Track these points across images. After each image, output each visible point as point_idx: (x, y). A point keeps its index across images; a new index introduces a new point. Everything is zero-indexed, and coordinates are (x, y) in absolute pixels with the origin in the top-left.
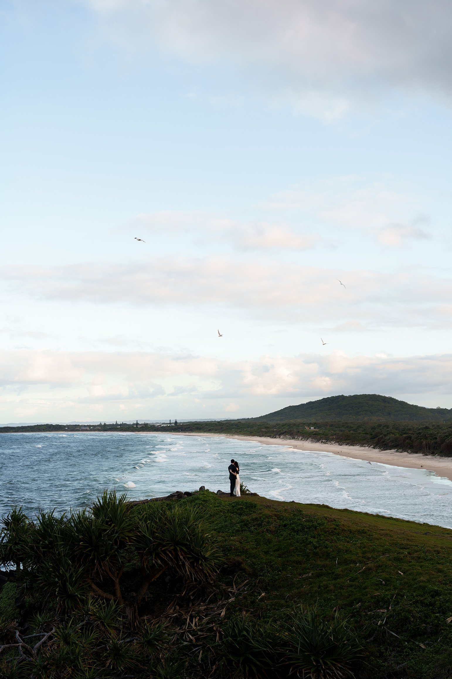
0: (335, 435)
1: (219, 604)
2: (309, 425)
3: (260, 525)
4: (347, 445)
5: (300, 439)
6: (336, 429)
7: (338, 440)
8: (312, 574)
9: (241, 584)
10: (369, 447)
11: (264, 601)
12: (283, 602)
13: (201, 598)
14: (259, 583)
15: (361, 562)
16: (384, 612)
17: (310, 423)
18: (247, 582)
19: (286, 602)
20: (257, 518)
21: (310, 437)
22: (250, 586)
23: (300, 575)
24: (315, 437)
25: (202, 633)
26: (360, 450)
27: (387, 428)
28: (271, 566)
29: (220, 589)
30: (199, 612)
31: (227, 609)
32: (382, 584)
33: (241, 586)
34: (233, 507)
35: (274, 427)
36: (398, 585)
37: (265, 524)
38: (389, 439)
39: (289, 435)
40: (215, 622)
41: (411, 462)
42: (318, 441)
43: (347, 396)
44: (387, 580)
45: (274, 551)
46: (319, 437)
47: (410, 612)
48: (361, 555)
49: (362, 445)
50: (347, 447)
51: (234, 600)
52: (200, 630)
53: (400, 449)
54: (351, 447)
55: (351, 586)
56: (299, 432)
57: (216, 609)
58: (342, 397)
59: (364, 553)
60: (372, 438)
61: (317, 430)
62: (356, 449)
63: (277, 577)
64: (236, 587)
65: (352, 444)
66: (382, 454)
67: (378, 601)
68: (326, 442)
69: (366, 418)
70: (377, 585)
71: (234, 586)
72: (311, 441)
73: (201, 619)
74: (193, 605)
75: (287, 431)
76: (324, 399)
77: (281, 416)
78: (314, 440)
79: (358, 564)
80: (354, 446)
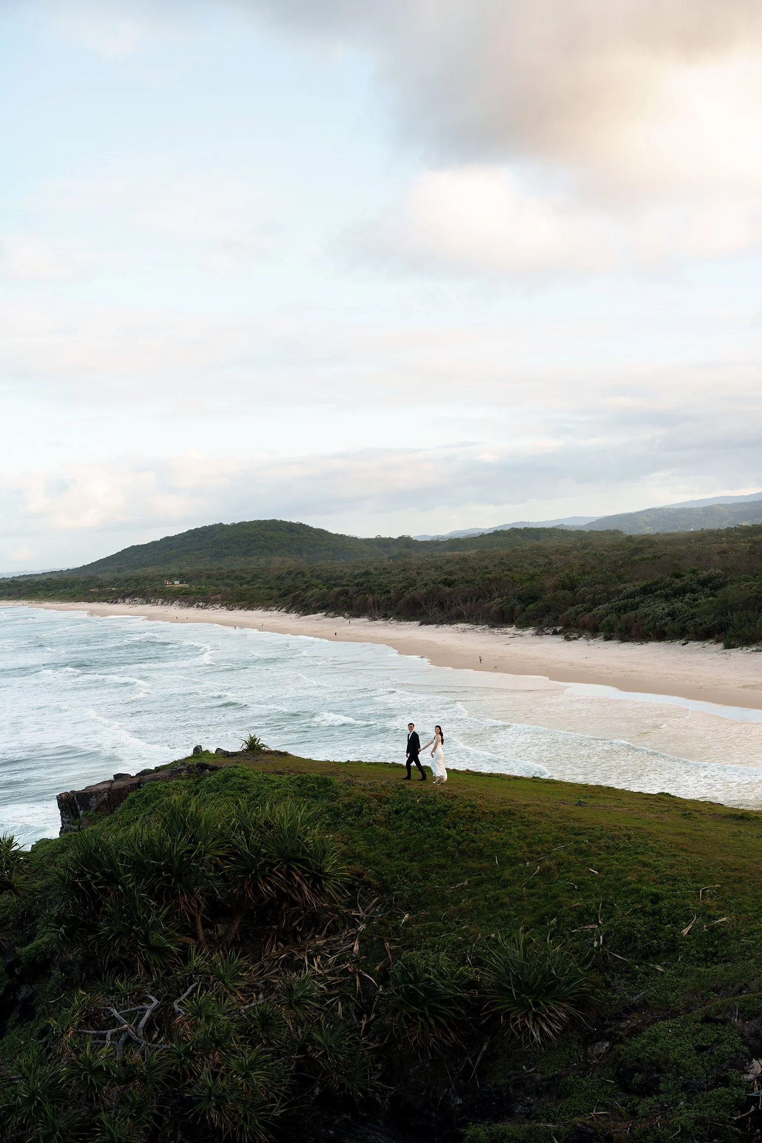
0: (219, 593)
1: (345, 935)
2: (171, 577)
3: (359, 813)
4: (241, 609)
5: (159, 603)
6: (218, 582)
7: (226, 602)
8: (469, 882)
9: (368, 905)
10: (279, 611)
11: (411, 926)
12: (439, 924)
13: (313, 929)
14: (396, 900)
15: (530, 860)
16: (594, 929)
17: (173, 575)
18: (378, 901)
19: (444, 924)
20: (350, 803)
21: (178, 598)
22: (382, 906)
23: (451, 884)
24: (186, 598)
25: (333, 979)
26: (263, 617)
27: (303, 576)
28: (406, 876)
29: (339, 914)
30: (318, 949)
31: (361, 942)
32: (574, 889)
33: (369, 907)
34: (299, 786)
35: (111, 584)
36: (598, 889)
37: (366, 812)
38: (312, 596)
39: (140, 598)
40: (348, 960)
41: (353, 632)
42: (191, 604)
43: (229, 524)
44: (579, 884)
45: (400, 852)
46: (192, 598)
47: (633, 926)
48: (526, 849)
49: (267, 608)
50: (242, 612)
51: (365, 928)
52: (330, 974)
53: (331, 611)
54: (249, 612)
55: (533, 895)
56: (156, 591)
57: (341, 942)
58: (219, 528)
59: (529, 845)
60: (281, 596)
61: (187, 586)
62: (257, 615)
63: (420, 890)
64: (363, 910)
65: (250, 607)
66: (303, 622)
67: (581, 915)
68: (205, 605)
69: (262, 561)
70: (568, 891)
71: (360, 908)
72: (179, 605)
73: (324, 959)
74: (303, 939)
75: (136, 590)
76: (189, 531)
77: (119, 564)
78: (184, 603)
79: (528, 863)
80: (253, 610)
